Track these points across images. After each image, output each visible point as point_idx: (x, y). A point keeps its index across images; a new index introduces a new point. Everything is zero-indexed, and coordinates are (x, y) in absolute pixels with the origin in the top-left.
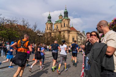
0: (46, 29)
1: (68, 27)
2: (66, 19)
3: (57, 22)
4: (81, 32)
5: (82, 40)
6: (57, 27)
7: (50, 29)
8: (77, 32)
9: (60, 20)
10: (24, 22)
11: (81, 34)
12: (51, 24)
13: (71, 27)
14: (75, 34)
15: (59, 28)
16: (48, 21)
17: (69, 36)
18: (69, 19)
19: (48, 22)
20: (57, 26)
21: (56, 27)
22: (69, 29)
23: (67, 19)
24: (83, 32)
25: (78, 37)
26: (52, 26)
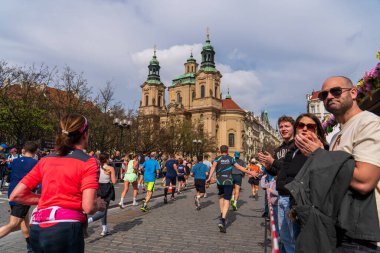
0: (144, 104)
1: (215, 98)
2: (208, 73)
3: (178, 82)
4: (257, 115)
5: (258, 141)
6: (180, 99)
7: (156, 104)
8: (244, 114)
9: (188, 75)
10: (69, 78)
11: (255, 122)
12: (161, 88)
13: (224, 97)
14: (238, 123)
15: (185, 102)
16: (149, 79)
17: (217, 126)
18: (218, 73)
19: (149, 82)
20: (179, 93)
21: (175, 97)
22: (219, 106)
23: (213, 73)
24: (263, 114)
25: (247, 133)
26: (161, 93)
